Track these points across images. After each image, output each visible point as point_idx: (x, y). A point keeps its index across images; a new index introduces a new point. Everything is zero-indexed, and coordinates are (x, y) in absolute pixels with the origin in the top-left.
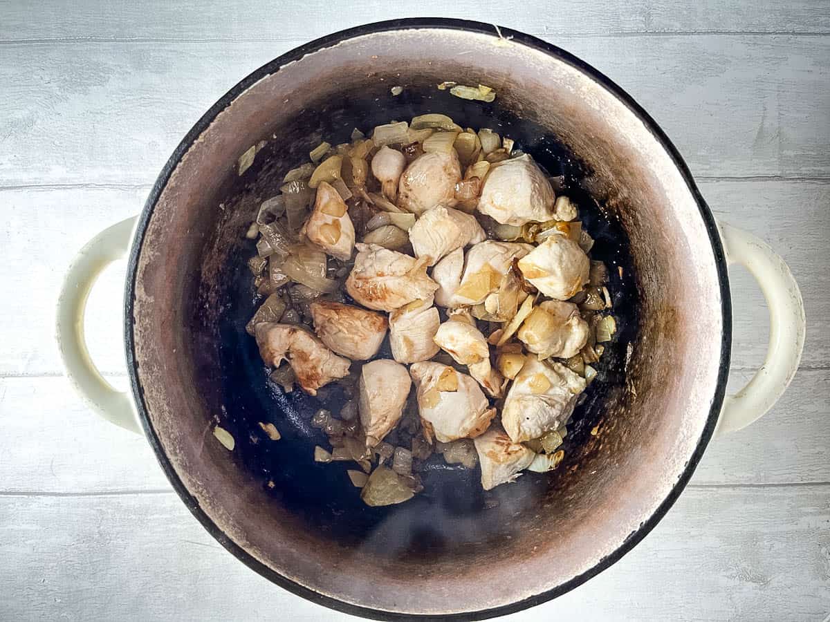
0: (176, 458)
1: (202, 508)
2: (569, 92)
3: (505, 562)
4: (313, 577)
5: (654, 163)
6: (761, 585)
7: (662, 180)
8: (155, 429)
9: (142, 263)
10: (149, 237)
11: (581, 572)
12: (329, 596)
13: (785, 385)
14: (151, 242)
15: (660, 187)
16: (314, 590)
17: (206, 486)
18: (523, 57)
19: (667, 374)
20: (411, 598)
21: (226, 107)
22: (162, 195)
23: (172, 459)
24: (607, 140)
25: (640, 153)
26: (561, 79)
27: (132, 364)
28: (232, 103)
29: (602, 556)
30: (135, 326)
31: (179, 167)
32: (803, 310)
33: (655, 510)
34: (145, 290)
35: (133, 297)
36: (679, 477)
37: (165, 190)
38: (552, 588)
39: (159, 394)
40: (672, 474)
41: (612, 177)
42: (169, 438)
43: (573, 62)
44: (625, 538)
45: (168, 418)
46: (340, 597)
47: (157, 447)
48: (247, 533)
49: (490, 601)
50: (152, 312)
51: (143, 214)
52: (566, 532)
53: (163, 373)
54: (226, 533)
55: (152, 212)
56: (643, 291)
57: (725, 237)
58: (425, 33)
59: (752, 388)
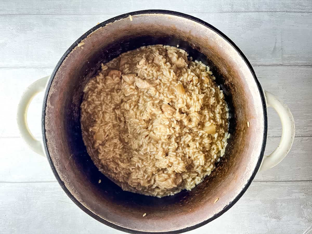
0: (57, 167)
1: (66, 186)
2: (212, 40)
3: (179, 214)
4: (106, 215)
5: (242, 68)
6: (278, 220)
7: (245, 74)
8: (50, 155)
9: (50, 93)
10: (54, 84)
11: (206, 219)
12: (111, 223)
13: (286, 153)
14: (54, 86)
15: (243, 77)
16: (105, 220)
17: (68, 178)
18: (195, 26)
19: (243, 147)
20: (142, 225)
21: (85, 38)
22: (59, 69)
23: (56, 167)
24: (225, 59)
25: (237, 64)
26: (209, 35)
27: (44, 131)
28: (87, 36)
29: (215, 214)
30: (46, 116)
31: (66, 59)
32: (294, 126)
33: (235, 197)
34: (50, 103)
35: (46, 105)
36: (245, 185)
37: (61, 67)
38: (195, 225)
39: (53, 143)
40: (242, 184)
41: (227, 73)
42: (55, 159)
43: (213, 29)
44: (224, 207)
45: (56, 152)
46: (115, 223)
47: (51, 162)
48: (82, 196)
49: (172, 228)
50: (52, 112)
51: (52, 75)
52: (202, 204)
53: (55, 135)
54: (74, 196)
55: (55, 75)
56: (236, 116)
57: (266, 97)
58: (160, 15)
59: (274, 153)
